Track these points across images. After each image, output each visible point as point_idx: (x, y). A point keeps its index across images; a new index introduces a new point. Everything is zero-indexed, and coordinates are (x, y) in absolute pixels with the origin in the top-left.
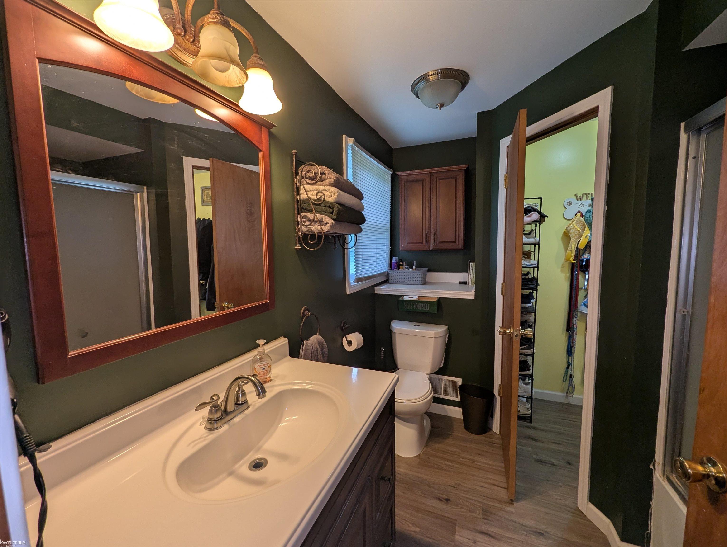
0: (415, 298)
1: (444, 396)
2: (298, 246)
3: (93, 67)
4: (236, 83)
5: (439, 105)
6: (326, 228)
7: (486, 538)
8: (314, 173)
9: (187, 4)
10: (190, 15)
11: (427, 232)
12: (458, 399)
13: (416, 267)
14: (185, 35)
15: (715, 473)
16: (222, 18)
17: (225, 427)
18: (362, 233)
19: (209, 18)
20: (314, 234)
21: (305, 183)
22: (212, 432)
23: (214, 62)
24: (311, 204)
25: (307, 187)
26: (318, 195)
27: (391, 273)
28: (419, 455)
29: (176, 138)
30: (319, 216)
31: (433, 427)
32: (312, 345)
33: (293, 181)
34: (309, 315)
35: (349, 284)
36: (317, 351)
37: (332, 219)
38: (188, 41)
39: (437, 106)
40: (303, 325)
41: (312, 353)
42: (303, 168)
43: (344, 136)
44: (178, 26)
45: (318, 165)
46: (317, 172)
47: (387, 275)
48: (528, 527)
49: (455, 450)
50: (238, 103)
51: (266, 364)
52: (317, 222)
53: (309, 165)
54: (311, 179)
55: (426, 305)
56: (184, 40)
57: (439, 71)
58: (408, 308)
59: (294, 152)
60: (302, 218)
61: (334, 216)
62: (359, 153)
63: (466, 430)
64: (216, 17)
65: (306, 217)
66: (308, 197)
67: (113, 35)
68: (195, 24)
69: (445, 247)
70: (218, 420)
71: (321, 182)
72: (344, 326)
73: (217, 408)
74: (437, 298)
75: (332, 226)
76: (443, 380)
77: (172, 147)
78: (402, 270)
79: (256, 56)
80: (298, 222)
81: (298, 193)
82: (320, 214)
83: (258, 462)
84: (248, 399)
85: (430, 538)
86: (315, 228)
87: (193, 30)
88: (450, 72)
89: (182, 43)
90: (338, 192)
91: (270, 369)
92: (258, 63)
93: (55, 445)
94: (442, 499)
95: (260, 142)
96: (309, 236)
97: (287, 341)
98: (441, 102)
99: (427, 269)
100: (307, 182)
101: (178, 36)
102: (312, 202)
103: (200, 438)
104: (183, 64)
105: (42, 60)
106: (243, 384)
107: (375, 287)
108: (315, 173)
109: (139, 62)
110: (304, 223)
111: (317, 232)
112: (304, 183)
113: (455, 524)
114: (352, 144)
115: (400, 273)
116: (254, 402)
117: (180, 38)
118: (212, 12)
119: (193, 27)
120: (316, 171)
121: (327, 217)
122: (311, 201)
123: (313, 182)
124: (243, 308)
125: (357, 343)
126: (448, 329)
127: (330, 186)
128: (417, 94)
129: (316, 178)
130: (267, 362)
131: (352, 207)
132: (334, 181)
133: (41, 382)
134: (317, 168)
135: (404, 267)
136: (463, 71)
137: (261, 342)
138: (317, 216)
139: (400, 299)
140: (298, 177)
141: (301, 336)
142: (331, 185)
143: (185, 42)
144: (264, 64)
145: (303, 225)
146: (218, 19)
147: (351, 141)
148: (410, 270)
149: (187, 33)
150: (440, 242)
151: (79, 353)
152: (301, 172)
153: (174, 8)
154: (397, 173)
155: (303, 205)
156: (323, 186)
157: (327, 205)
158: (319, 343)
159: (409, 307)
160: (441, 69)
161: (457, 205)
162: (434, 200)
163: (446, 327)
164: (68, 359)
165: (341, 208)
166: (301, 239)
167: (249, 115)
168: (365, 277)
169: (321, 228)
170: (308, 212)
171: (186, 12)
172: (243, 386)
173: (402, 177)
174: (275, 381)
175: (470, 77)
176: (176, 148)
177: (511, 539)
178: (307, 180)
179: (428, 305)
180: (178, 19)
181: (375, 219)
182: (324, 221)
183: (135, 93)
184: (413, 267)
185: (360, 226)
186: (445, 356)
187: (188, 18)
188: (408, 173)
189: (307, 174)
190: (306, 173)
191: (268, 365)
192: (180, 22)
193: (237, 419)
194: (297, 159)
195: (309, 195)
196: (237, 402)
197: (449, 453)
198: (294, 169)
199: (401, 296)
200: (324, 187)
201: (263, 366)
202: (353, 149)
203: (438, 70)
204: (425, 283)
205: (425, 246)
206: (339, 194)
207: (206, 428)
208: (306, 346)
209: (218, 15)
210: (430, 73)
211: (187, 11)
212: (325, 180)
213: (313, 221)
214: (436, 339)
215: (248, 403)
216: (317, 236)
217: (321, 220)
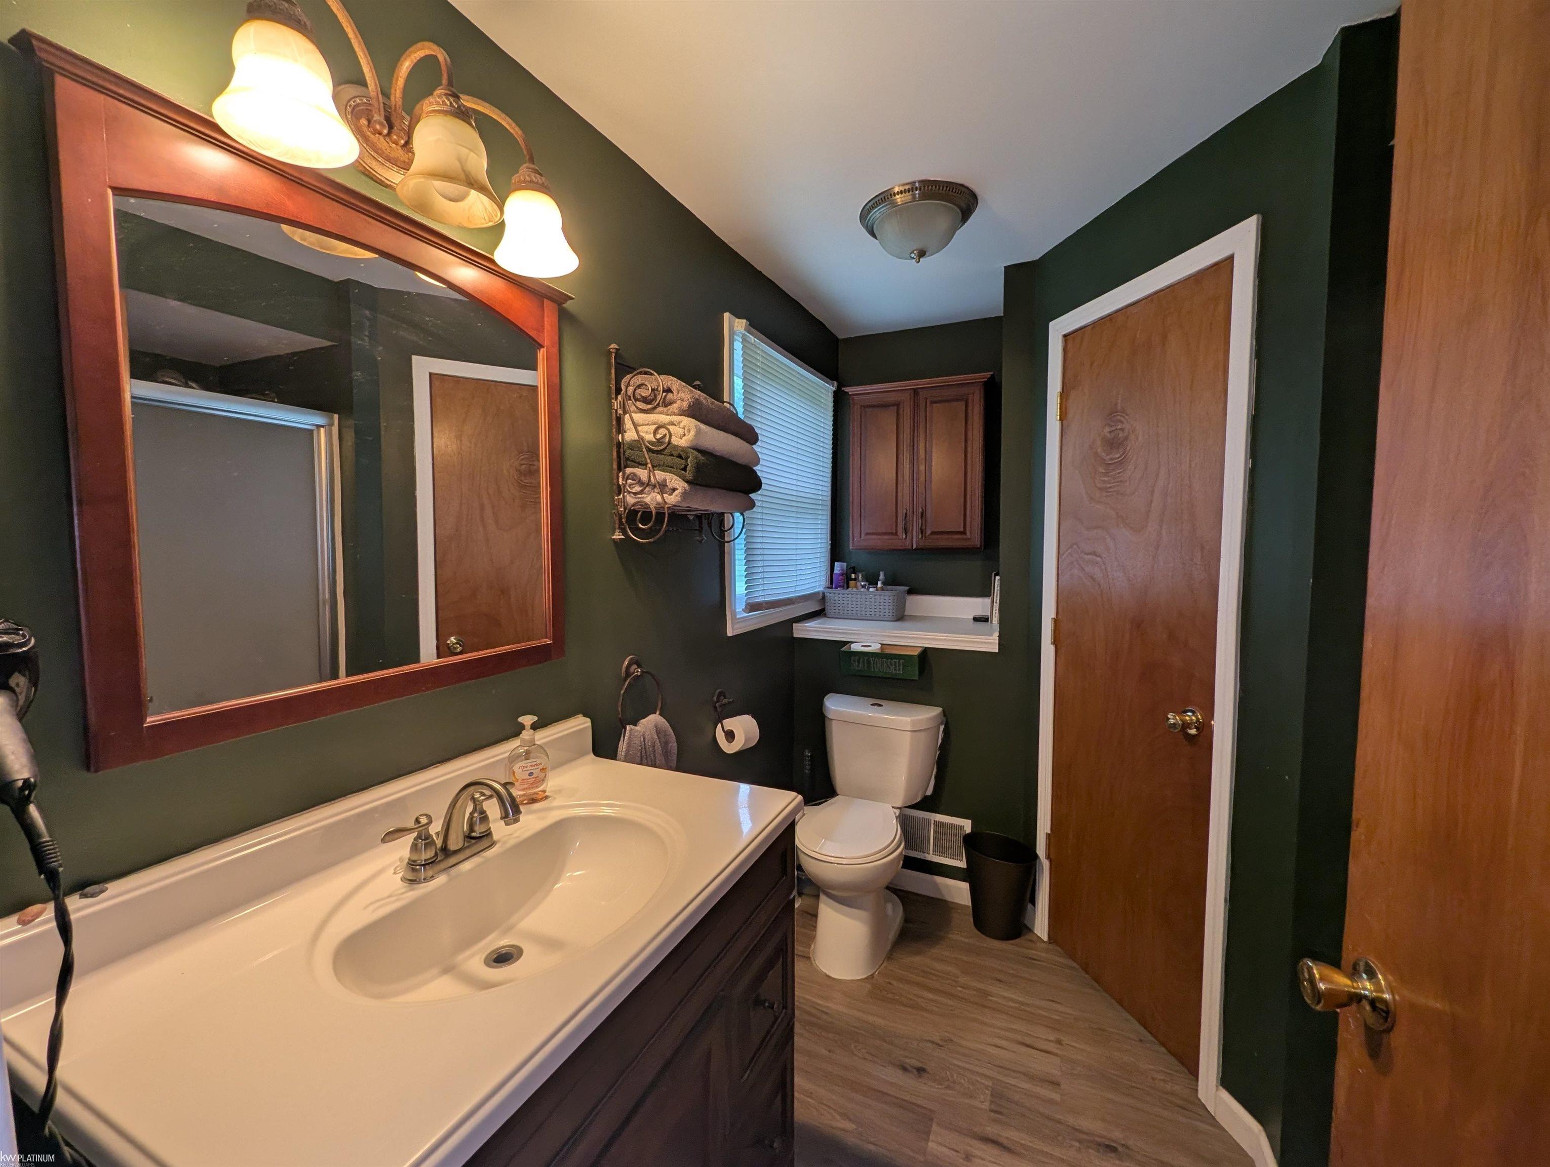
0: (875, 647)
1: (934, 856)
2: (618, 534)
3: (212, 200)
4: (483, 221)
5: (915, 252)
6: (672, 499)
7: (990, 1152)
8: (650, 389)
9: (395, 75)
10: (401, 96)
11: (907, 510)
12: (962, 864)
13: (884, 583)
14: (389, 134)
15: (1371, 992)
16: (454, 104)
17: (442, 879)
18: (755, 509)
19: (431, 104)
20: (648, 510)
21: (633, 408)
22: (415, 886)
23: (438, 184)
24: (644, 450)
25: (638, 418)
26: (658, 434)
27: (830, 595)
28: (872, 976)
29: (368, 324)
30: (660, 475)
31: (906, 920)
32: (643, 735)
33: (610, 405)
34: (639, 674)
35: (734, 614)
36: (654, 747)
37: (684, 480)
38: (396, 143)
39: (913, 255)
40: (624, 693)
41: (641, 752)
42: (630, 380)
43: (727, 315)
44: (376, 117)
45: (659, 374)
46: (657, 388)
47: (823, 599)
48: (1084, 1133)
49: (949, 969)
50: (493, 255)
51: (537, 765)
52: (655, 486)
53: (640, 373)
54: (645, 400)
55: (895, 662)
56: (389, 143)
57: (917, 185)
58: (860, 668)
59: (613, 348)
60: (625, 477)
61: (689, 475)
62: (759, 348)
63: (979, 930)
64: (443, 102)
65: (634, 476)
66: (639, 438)
67: (250, 141)
68: (410, 112)
69: (944, 542)
70: (428, 864)
71: (666, 406)
72: (718, 701)
73: (427, 841)
74: (920, 650)
75: (685, 495)
76: (933, 822)
77: (359, 342)
78: (854, 589)
79: (529, 168)
80: (619, 486)
81: (620, 429)
82: (661, 471)
83: (504, 952)
84: (492, 830)
85: (875, 1144)
86: (652, 499)
87: (407, 123)
88: (934, 187)
89: (384, 148)
90: (696, 426)
91: (544, 774)
92: (532, 182)
93: (114, 888)
94: (909, 1068)
95: (541, 329)
96: (640, 514)
97: (589, 724)
98: (918, 245)
99: (907, 588)
100: (637, 408)
101: (377, 135)
102: (647, 447)
103: (390, 896)
104: (387, 186)
105: (119, 191)
106: (483, 798)
107: (794, 625)
108: (653, 390)
109: (299, 186)
110: (630, 488)
111: (655, 507)
112: (631, 409)
113: (931, 1120)
114: (742, 331)
115: (849, 596)
116: (505, 836)
117: (382, 138)
118: (438, 92)
119: (408, 118)
120: (654, 386)
121: (676, 477)
122: (644, 445)
123: (649, 406)
124: (496, 652)
125: (746, 736)
126: (944, 713)
127: (681, 415)
128: (873, 228)
129: (655, 399)
130: (539, 761)
131: (731, 458)
132: (689, 406)
133: (92, 769)
134: (656, 380)
135: (858, 584)
136: (962, 185)
137: (527, 720)
138: (656, 474)
139: (844, 649)
140: (620, 397)
141: (620, 716)
142: (683, 413)
143: (390, 147)
144: (543, 183)
145: (629, 492)
146: (446, 105)
147: (740, 325)
148: (871, 590)
149: (393, 130)
150: (933, 533)
151: (166, 719)
152: (627, 388)
153: (369, 86)
154: (846, 389)
155: (628, 452)
156: (667, 415)
157: (676, 453)
158: (659, 731)
159: (860, 665)
160: (920, 182)
161: (969, 456)
162: (922, 445)
163: (938, 710)
164: (145, 729)
165: (703, 458)
166: (624, 520)
167: (516, 279)
168: (767, 603)
169: (663, 497)
170: (640, 467)
171: (393, 91)
172: (482, 802)
173: (856, 398)
174: (555, 799)
175: (979, 198)
176: (367, 344)
177: (1046, 1154)
178: (639, 404)
179: (899, 662)
180: (376, 106)
181: (794, 482)
182: (668, 484)
183: (299, 241)
184: (877, 584)
185: (751, 495)
186: (937, 773)
187: (396, 101)
188: (868, 388)
189: (638, 391)
190: (635, 390)
191: (541, 767)
192: (379, 111)
193: (467, 866)
194: (619, 361)
195: (640, 434)
196: (469, 834)
197: (936, 976)
198: (613, 382)
199: (845, 643)
200: (669, 417)
201: (531, 768)
202: (744, 340)
203: (914, 183)
204: (900, 616)
205: (902, 541)
206: (699, 432)
207: (404, 879)
208: (630, 735)
209: (446, 98)
210: (896, 190)
211: (396, 90)
212: (671, 403)
213: (648, 485)
214: (914, 734)
215: (492, 837)
216: (654, 514)
217: (664, 484)
